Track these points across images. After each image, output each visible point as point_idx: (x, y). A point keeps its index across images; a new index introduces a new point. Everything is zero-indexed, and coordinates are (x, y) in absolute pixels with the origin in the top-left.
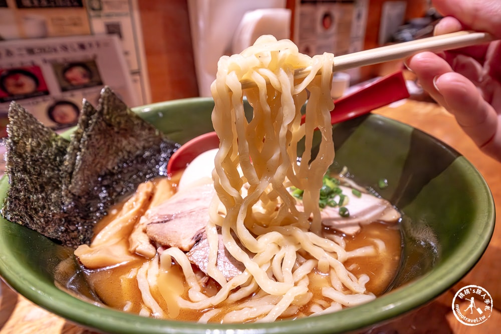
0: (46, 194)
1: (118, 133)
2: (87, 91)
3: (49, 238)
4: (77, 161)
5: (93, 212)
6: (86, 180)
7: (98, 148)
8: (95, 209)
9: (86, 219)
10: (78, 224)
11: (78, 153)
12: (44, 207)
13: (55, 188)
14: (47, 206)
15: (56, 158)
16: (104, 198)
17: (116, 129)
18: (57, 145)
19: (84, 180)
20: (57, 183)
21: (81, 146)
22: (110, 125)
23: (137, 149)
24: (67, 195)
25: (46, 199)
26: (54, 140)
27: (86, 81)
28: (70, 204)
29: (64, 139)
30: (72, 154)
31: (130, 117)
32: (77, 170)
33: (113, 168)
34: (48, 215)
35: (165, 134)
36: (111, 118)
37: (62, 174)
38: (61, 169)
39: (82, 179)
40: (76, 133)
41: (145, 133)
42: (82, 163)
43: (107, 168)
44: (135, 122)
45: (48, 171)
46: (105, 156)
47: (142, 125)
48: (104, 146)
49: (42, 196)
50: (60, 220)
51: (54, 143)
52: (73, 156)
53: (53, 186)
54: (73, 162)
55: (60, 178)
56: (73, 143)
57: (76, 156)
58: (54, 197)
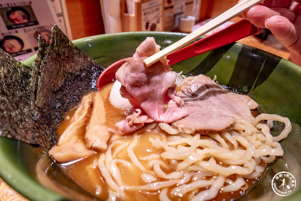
0: (21, 110)
1: (64, 60)
3: (31, 144)
4: (38, 82)
5: (53, 119)
6: (46, 97)
7: (52, 72)
8: (55, 117)
9: (49, 125)
10: (45, 129)
11: (39, 77)
12: (21, 121)
13: (26, 105)
14: (23, 119)
15: (22, 81)
16: (59, 108)
17: (62, 57)
18: (21, 71)
19: (45, 96)
20: (26, 100)
21: (40, 71)
22: (58, 55)
23: (77, 71)
24: (34, 109)
25: (22, 114)
26: (19, 67)
27: (26, 21)
28: (38, 115)
29: (26, 66)
30: (34, 77)
31: (71, 48)
32: (39, 89)
33: (62, 86)
34: (26, 126)
35: (94, 59)
36: (59, 49)
37: (28, 93)
38: (27, 89)
39: (43, 95)
40: (36, 61)
41: (81, 60)
42: (42, 84)
43: (59, 86)
44: (75, 52)
45: (19, 92)
46: (56, 78)
47: (79, 54)
48: (55, 70)
49: (18, 111)
50: (34, 128)
51: (19, 70)
52: (35, 79)
53: (24, 103)
54: (36, 83)
55: (27, 96)
56: (34, 68)
57: (38, 79)
58: (27, 111)
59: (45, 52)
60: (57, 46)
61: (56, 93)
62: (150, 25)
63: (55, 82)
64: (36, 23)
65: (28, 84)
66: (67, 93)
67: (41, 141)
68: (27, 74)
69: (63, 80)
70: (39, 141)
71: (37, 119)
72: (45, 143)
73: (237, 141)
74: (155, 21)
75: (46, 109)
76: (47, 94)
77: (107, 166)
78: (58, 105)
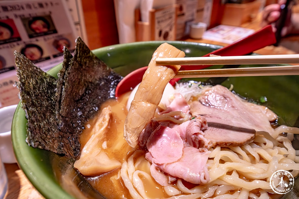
0: (48, 120)
1: (85, 70)
2: (46, 37)
3: (58, 154)
4: (63, 92)
5: (75, 128)
6: (69, 106)
7: (74, 82)
8: (76, 125)
9: (72, 134)
10: (69, 138)
11: (63, 87)
12: (49, 130)
13: (51, 114)
14: (50, 128)
15: (48, 91)
16: (81, 116)
17: (84, 67)
18: (47, 81)
20: (52, 110)
21: (64, 81)
22: (80, 65)
23: (96, 80)
24: (59, 118)
25: (49, 123)
26: (45, 78)
27: (45, 30)
28: (62, 124)
29: (51, 76)
30: (59, 87)
31: (92, 58)
32: (63, 99)
33: (83, 95)
34: (53, 136)
35: (112, 68)
36: (81, 60)
37: (53, 102)
38: (52, 98)
39: (66, 105)
40: (61, 72)
41: (101, 69)
42: (66, 93)
43: (79, 95)
44: (95, 62)
45: (45, 102)
46: (78, 87)
47: (99, 63)
48: (77, 80)
49: (46, 122)
50: (59, 137)
51: (45, 80)
52: (60, 89)
53: (50, 112)
54: (60, 93)
55: (52, 106)
56: (59, 79)
57: (62, 88)
58: (52, 121)
59: (70, 63)
60: (80, 57)
61: (77, 102)
62: (163, 33)
63: (76, 91)
64: (55, 31)
65: (53, 94)
66: (88, 101)
67: (66, 150)
68: (52, 84)
69: (84, 89)
70: (64, 149)
71: (61, 128)
72: (69, 152)
73: (258, 154)
74: (167, 29)
75: (69, 118)
76: (69, 103)
77: (130, 177)
78: (79, 114)
